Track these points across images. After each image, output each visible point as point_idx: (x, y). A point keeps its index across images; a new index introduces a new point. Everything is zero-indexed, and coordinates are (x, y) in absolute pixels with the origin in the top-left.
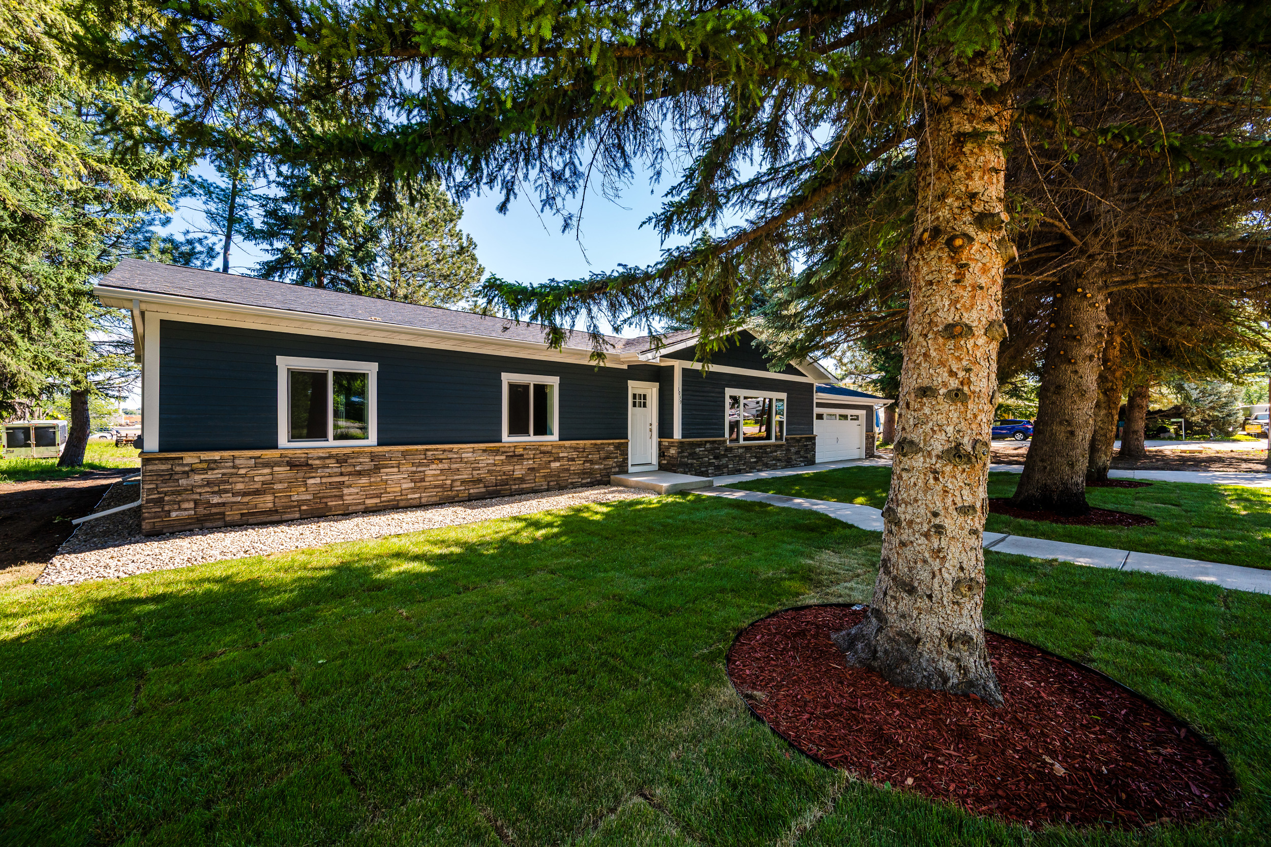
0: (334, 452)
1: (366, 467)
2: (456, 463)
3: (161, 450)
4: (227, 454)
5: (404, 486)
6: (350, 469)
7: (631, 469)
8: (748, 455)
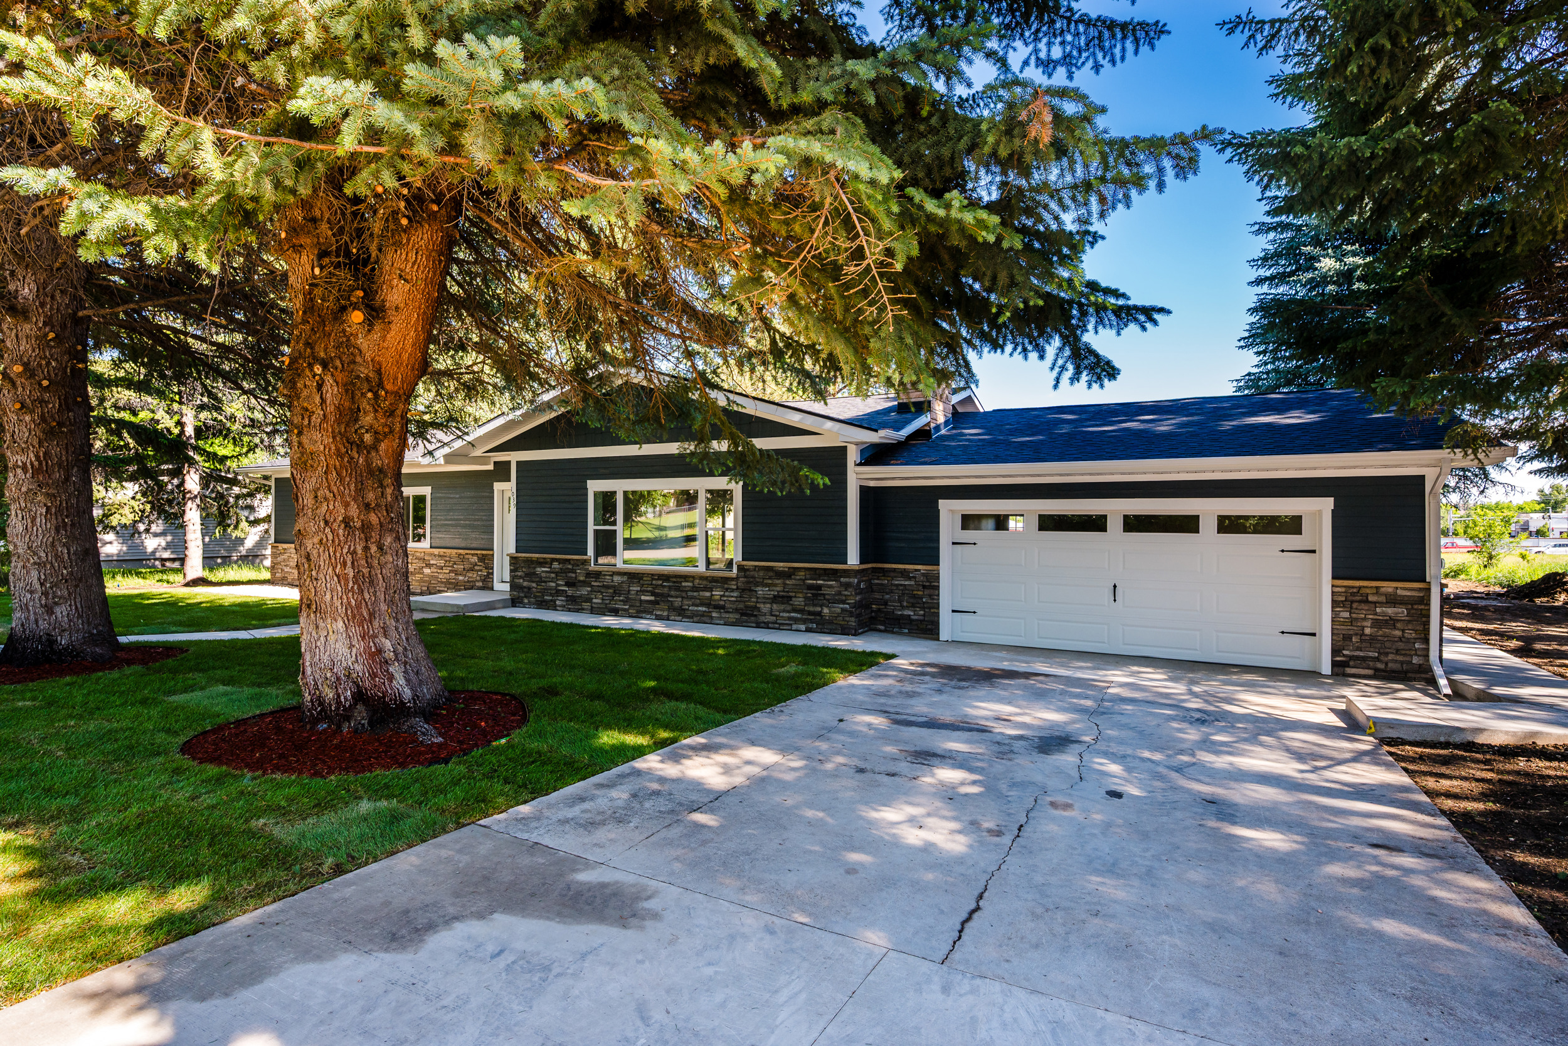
7: (496, 586)
8: (635, 588)
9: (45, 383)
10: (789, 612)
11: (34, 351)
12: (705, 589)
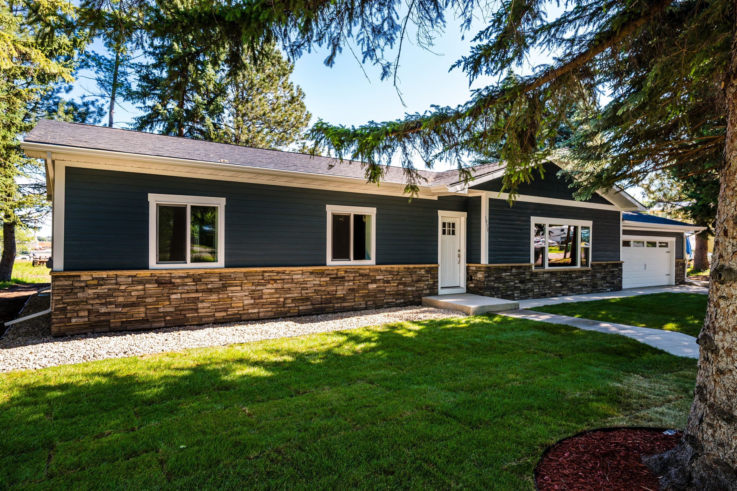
0: (191, 272)
1: (216, 286)
2: (288, 283)
3: (65, 270)
4: (112, 273)
5: (246, 302)
6: (203, 287)
7: (441, 292)
8: (553, 280)
10: (606, 284)
12: (580, 277)
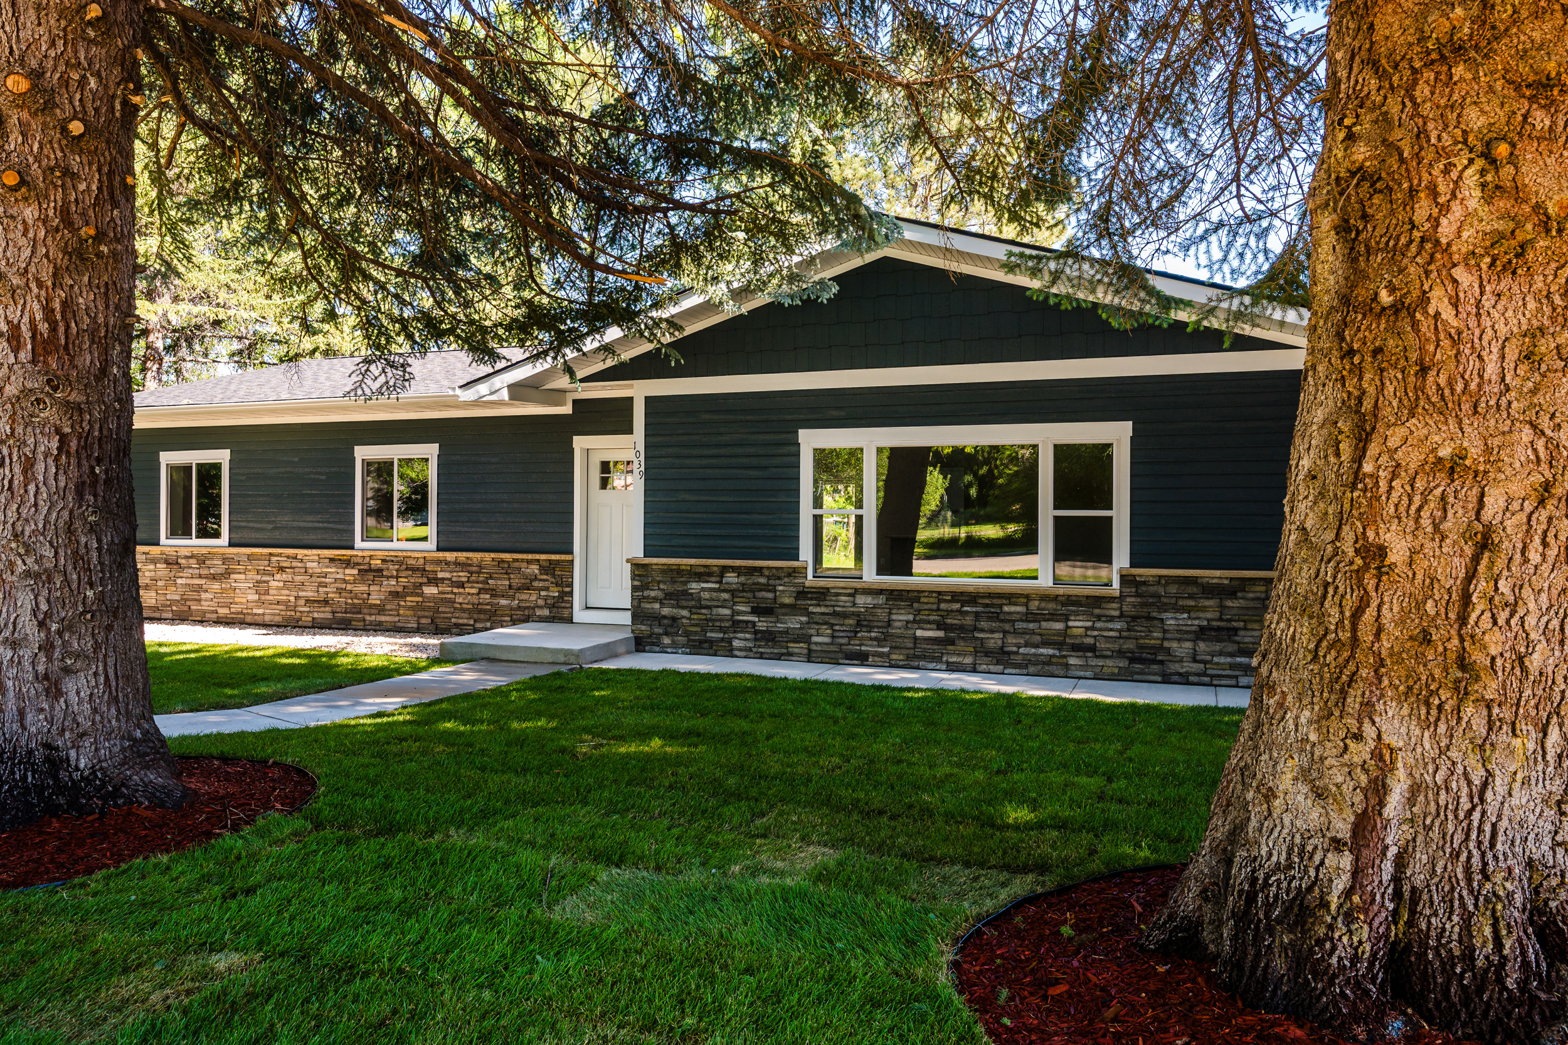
0: (196, 551)
2: (300, 574)
5: (250, 598)
6: (206, 572)
7: (579, 615)
8: (901, 617)
9: (76, 128)
10: (1231, 655)
11: (53, 44)
12: (1053, 617)
